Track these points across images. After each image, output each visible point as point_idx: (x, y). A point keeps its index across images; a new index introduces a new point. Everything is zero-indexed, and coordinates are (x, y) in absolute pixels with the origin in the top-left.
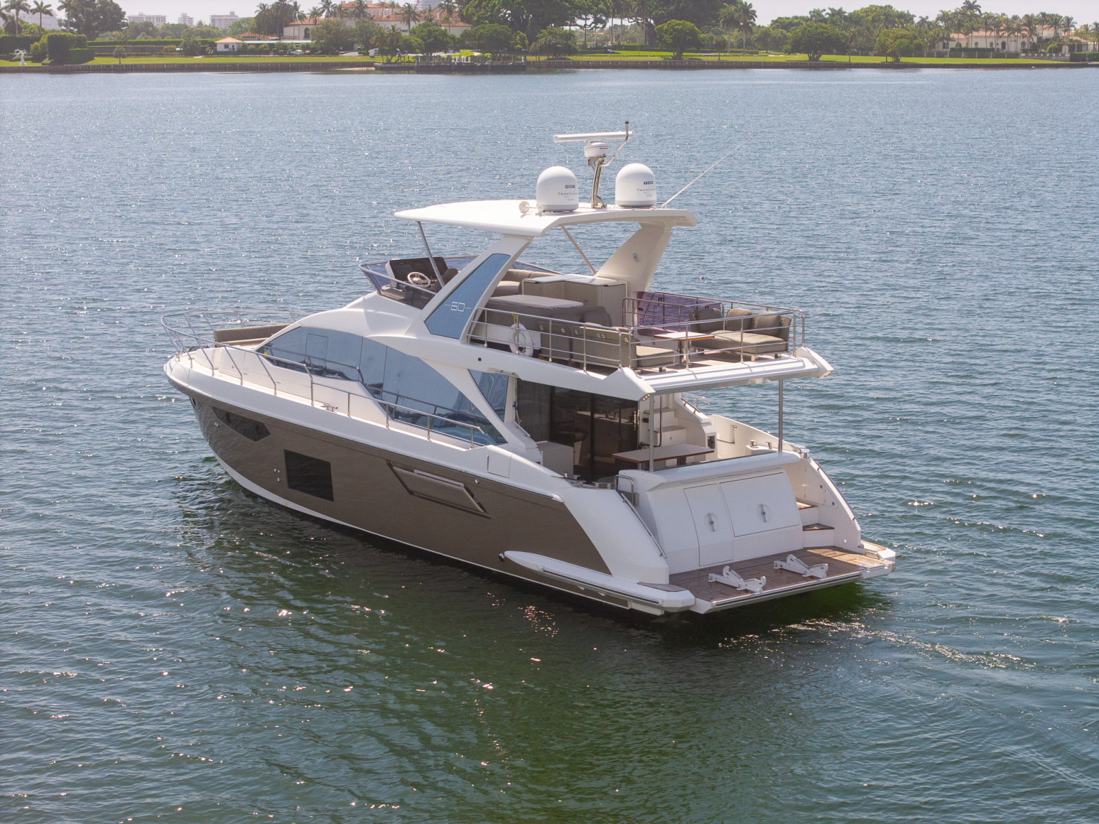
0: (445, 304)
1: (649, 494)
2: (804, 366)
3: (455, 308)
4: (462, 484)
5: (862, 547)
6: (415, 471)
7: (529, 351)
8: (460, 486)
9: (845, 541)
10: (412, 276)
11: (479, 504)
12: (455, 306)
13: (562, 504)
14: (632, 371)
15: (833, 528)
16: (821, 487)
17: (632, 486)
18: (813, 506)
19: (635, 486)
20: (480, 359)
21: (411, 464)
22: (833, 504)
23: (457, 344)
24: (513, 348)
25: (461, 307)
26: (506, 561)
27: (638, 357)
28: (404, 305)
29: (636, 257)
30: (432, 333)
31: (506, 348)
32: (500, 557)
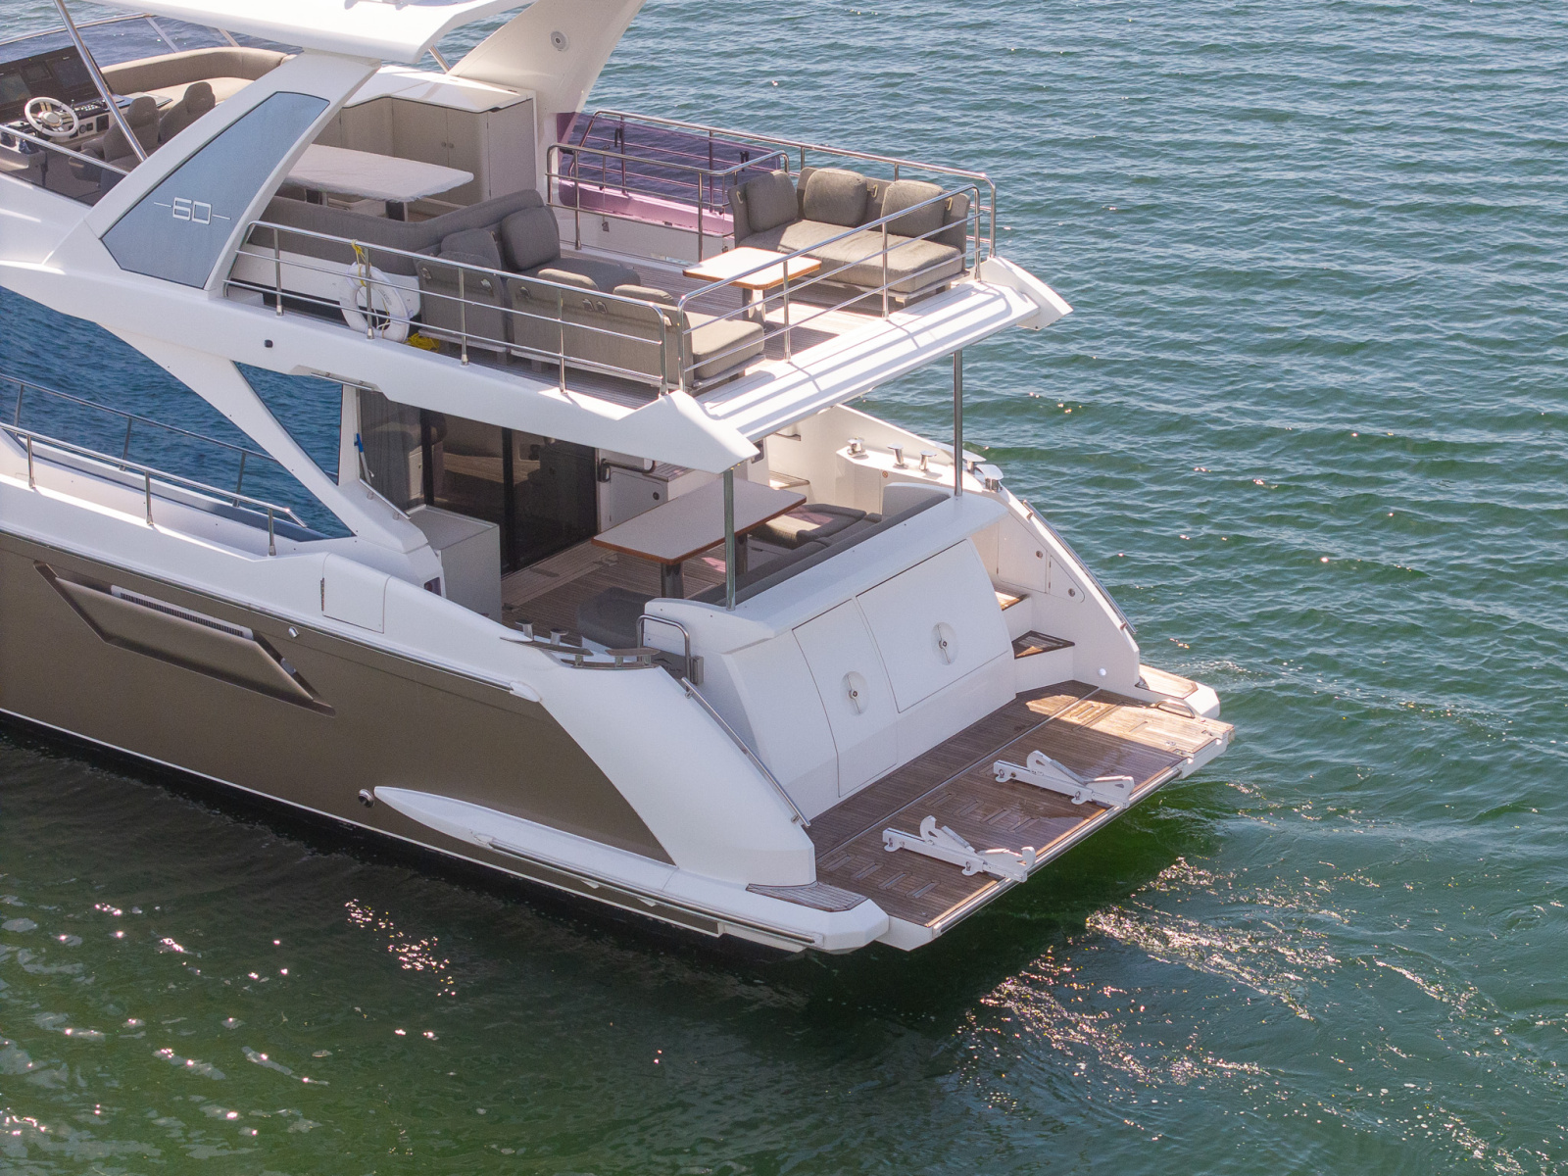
0: (155, 202)
1: (728, 660)
2: (1008, 310)
3: (185, 214)
4: (248, 631)
5: (1141, 684)
6: (114, 588)
7: (398, 329)
8: (245, 635)
9: (1103, 672)
10: (36, 109)
11: (296, 676)
12: (182, 207)
13: (538, 704)
14: (690, 398)
15: (1072, 644)
16: (1039, 554)
17: (687, 642)
18: (1022, 597)
19: (692, 642)
20: (269, 344)
21: (101, 575)
22: (1071, 593)
23: (200, 301)
24: (352, 317)
25: (200, 213)
26: (377, 805)
27: (697, 358)
28: (30, 187)
29: (558, 40)
30: (126, 265)
31: (329, 313)
32: (362, 798)
